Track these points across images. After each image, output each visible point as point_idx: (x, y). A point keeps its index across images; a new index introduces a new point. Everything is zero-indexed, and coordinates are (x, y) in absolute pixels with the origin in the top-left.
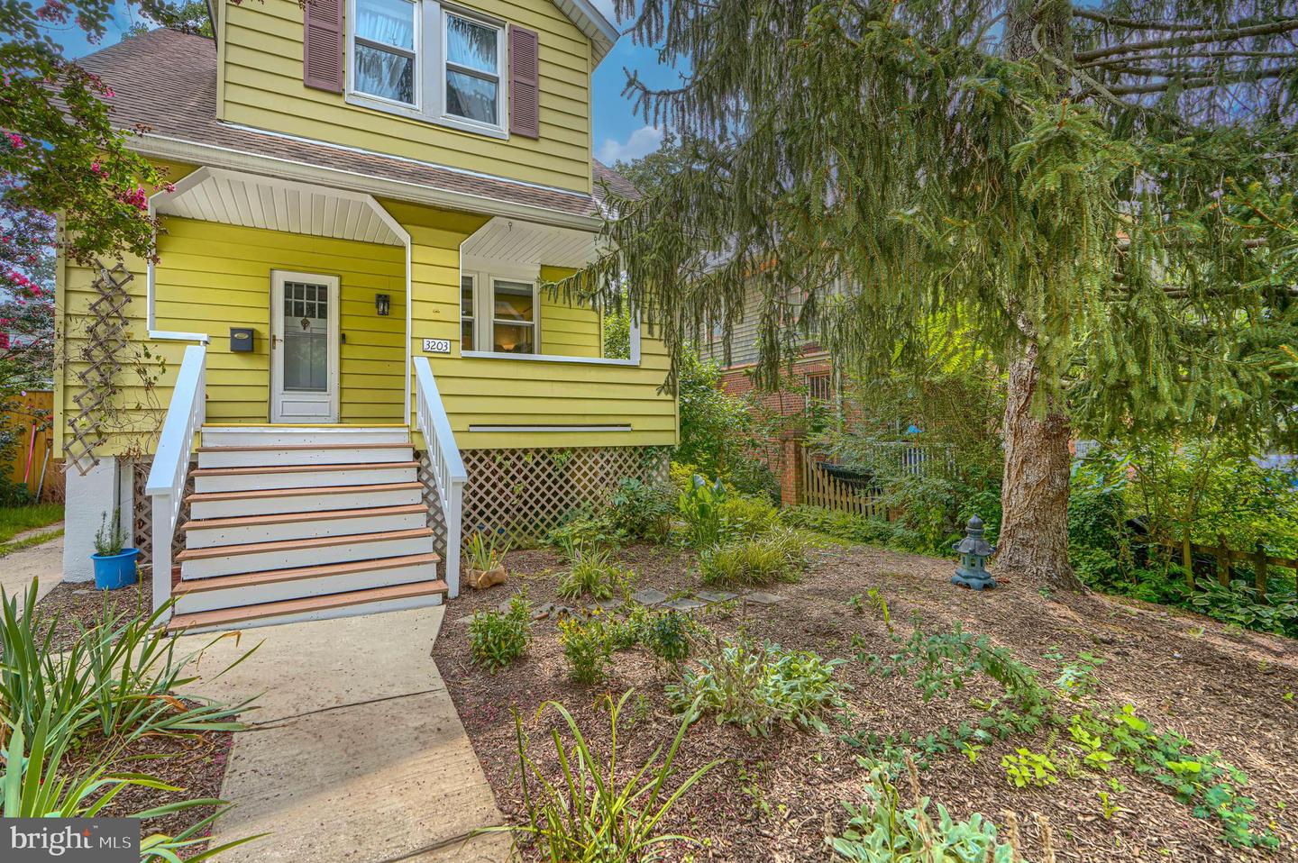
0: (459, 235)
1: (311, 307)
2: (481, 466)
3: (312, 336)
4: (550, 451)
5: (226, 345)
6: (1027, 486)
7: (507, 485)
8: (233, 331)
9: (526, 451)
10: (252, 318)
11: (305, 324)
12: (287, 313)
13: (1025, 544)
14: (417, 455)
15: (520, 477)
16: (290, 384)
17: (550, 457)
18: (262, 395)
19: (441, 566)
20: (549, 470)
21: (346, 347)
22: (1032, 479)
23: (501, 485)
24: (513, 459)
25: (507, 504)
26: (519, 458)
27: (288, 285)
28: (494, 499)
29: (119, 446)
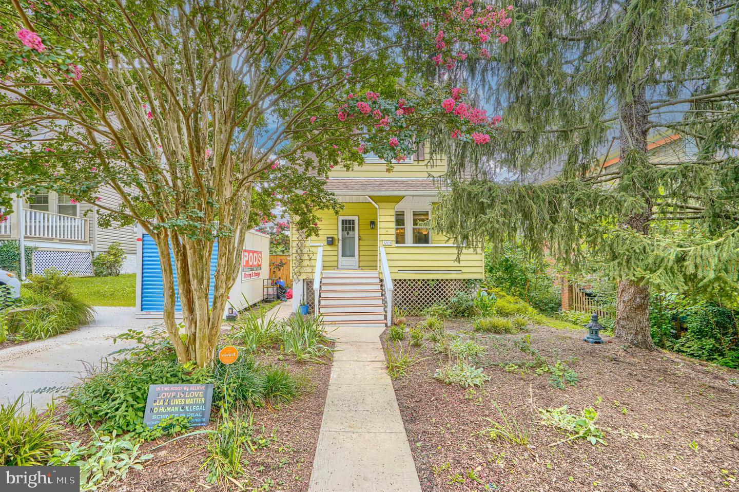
0: (395, 204)
1: (350, 227)
2: (403, 285)
3: (350, 238)
4: (428, 280)
5: (325, 243)
6: (624, 302)
7: (412, 292)
8: (328, 238)
9: (419, 280)
10: (333, 233)
11: (348, 234)
12: (343, 230)
13: (623, 327)
14: (381, 281)
15: (417, 290)
16: (344, 255)
17: (428, 283)
18: (336, 259)
19: (386, 316)
20: (428, 287)
21: (361, 241)
22: (626, 299)
23: (410, 292)
24: (414, 283)
25: (412, 299)
26: (416, 283)
27: (343, 221)
28: (407, 297)
29: (303, 276)
